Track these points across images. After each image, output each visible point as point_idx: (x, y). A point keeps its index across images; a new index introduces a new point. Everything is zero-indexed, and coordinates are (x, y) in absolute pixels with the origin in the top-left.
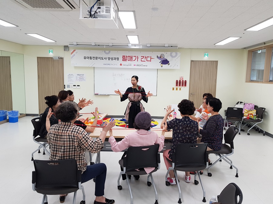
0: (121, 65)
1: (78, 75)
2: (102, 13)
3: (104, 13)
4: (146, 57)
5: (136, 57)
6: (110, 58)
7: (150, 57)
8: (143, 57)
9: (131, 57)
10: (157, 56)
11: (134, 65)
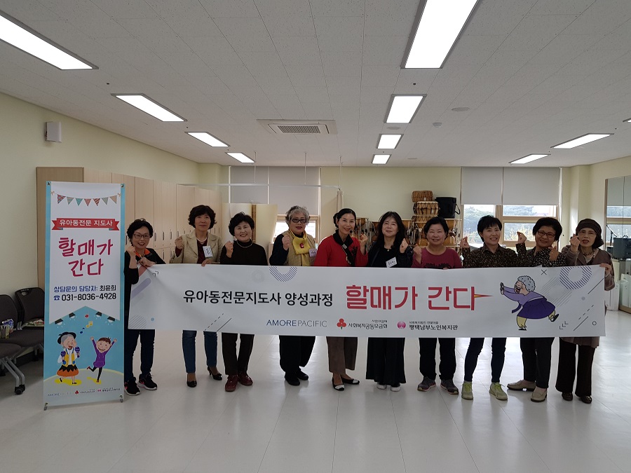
0: (341, 324)
4: (451, 289)
5: (406, 293)
6: (294, 298)
7: (470, 290)
8: (436, 292)
9: (386, 294)
10: (502, 284)
11: (399, 326)
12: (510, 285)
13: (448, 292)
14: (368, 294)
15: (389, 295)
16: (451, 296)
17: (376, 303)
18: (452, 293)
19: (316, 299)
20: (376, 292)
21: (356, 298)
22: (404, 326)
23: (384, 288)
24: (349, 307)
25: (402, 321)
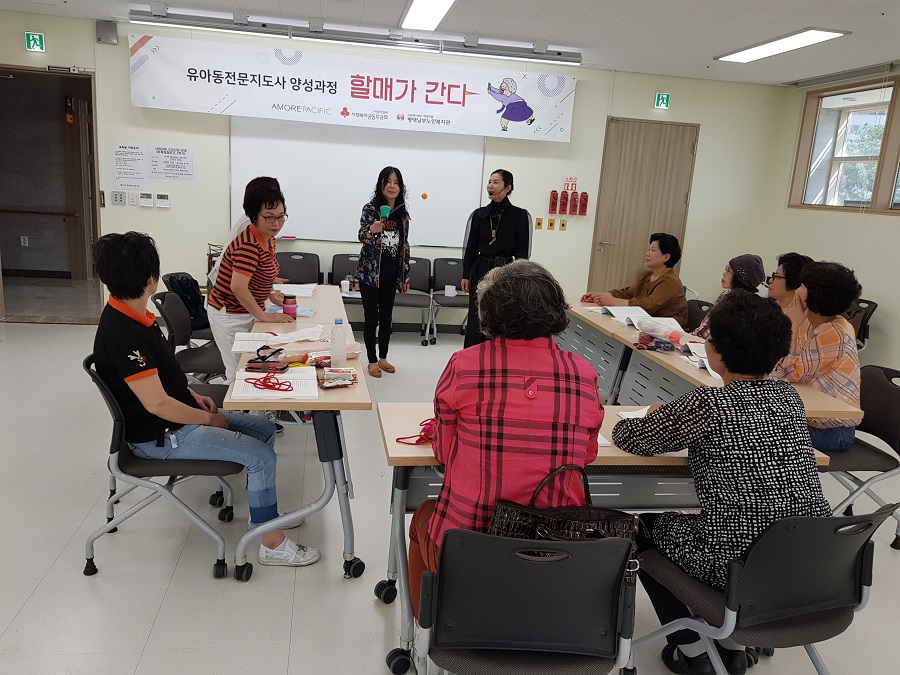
0: (345, 112)
1: (160, 150)
4: (446, 86)
5: (407, 86)
6: (299, 83)
7: (462, 87)
8: (433, 87)
9: (388, 85)
10: (489, 84)
11: (398, 118)
12: (496, 85)
13: (443, 88)
14: (371, 84)
15: (391, 87)
16: (446, 91)
17: (378, 94)
18: (447, 89)
19: (321, 86)
20: (378, 83)
21: (359, 87)
22: (403, 119)
23: (387, 79)
24: (353, 96)
25: (401, 113)
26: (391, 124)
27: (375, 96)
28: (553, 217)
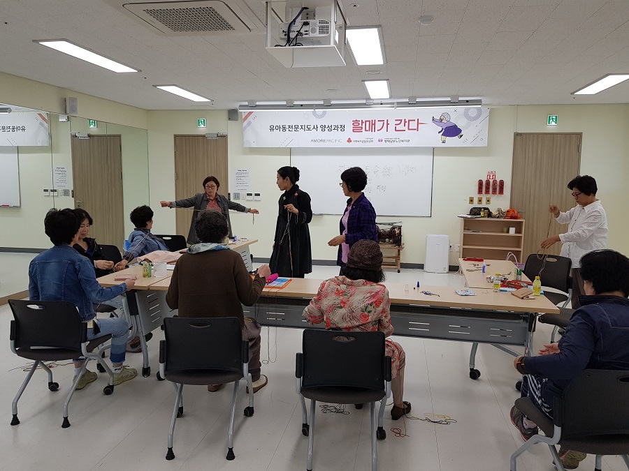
0: (349, 141)
2: (311, 35)
3: (317, 34)
5: (384, 123)
6: (325, 127)
7: (416, 121)
8: (399, 122)
9: (373, 124)
10: (433, 117)
11: (379, 141)
14: (364, 124)
15: (375, 124)
18: (407, 122)
19: (336, 128)
20: (368, 123)
21: (357, 126)
22: (382, 141)
23: (372, 121)
24: (354, 131)
25: (380, 138)
26: (376, 144)
27: (366, 130)
28: (481, 196)
